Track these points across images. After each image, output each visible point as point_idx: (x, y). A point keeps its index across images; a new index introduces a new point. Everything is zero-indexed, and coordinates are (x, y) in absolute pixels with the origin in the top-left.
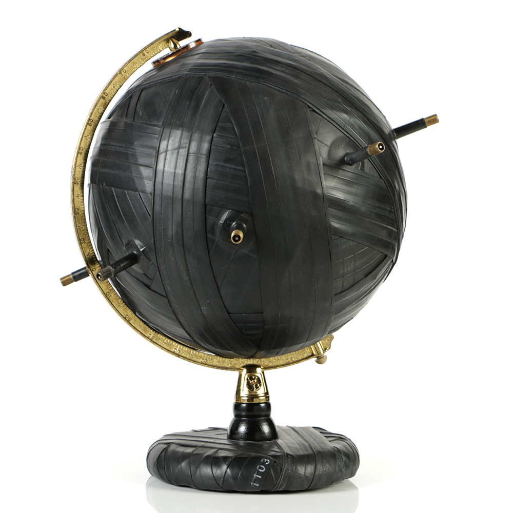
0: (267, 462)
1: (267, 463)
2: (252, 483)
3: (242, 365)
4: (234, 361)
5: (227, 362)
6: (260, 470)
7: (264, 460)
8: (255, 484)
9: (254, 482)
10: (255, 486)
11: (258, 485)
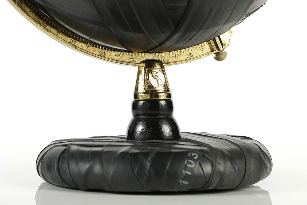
0: (195, 156)
1: (195, 158)
2: (180, 181)
3: (142, 60)
4: (133, 55)
5: (126, 56)
6: (188, 165)
7: (191, 155)
8: (184, 182)
9: (183, 180)
10: (183, 184)
11: (187, 183)
